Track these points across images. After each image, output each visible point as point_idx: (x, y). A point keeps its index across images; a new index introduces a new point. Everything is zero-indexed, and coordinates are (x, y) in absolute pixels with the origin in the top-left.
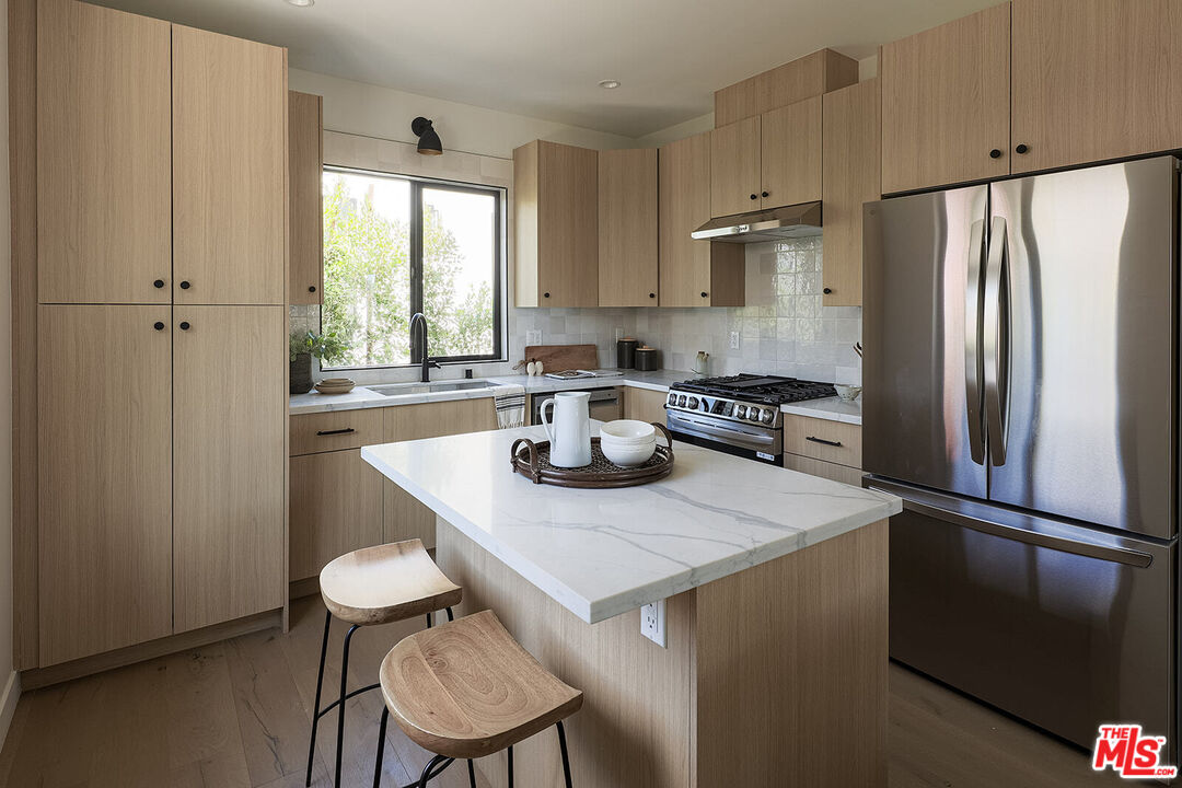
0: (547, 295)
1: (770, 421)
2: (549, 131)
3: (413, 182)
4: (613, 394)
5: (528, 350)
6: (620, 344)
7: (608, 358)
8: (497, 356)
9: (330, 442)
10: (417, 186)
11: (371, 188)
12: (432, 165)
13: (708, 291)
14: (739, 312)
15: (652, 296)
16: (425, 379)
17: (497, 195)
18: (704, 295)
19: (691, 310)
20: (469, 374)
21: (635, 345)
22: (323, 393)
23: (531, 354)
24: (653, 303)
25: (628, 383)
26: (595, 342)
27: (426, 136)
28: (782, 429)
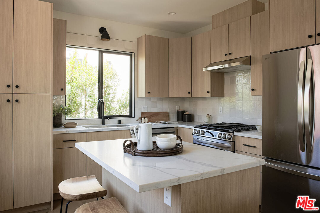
0: (149, 93)
1: (230, 139)
2: (150, 32)
3: (100, 51)
4: (174, 130)
5: (142, 113)
6: (178, 112)
7: (173, 117)
8: (130, 116)
9: (67, 145)
10: (101, 53)
11: (87, 54)
12: (106, 45)
13: (210, 91)
14: (222, 99)
15: (189, 93)
16: (103, 123)
17: (131, 55)
18: (208, 92)
19: (204, 98)
20: (120, 122)
21: (183, 112)
22: (66, 127)
23: (144, 115)
24: (189, 96)
25: (179, 126)
26: (168, 111)
27: (104, 34)
28: (235, 141)
